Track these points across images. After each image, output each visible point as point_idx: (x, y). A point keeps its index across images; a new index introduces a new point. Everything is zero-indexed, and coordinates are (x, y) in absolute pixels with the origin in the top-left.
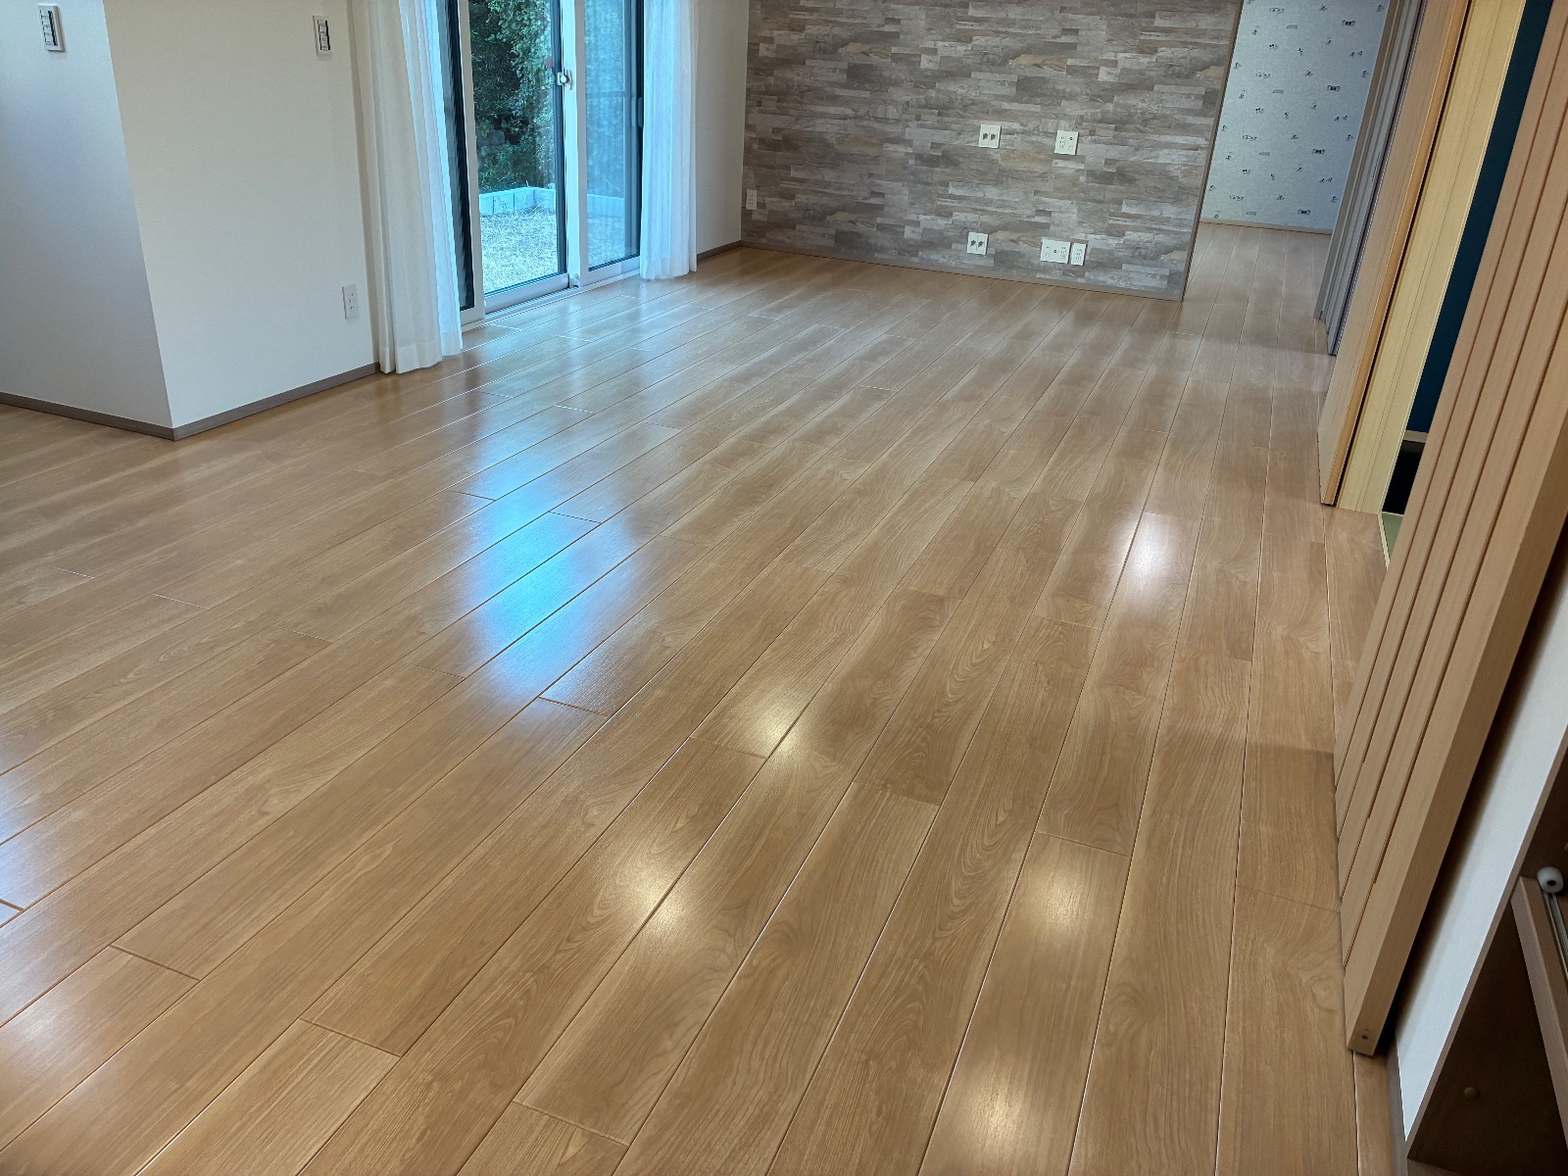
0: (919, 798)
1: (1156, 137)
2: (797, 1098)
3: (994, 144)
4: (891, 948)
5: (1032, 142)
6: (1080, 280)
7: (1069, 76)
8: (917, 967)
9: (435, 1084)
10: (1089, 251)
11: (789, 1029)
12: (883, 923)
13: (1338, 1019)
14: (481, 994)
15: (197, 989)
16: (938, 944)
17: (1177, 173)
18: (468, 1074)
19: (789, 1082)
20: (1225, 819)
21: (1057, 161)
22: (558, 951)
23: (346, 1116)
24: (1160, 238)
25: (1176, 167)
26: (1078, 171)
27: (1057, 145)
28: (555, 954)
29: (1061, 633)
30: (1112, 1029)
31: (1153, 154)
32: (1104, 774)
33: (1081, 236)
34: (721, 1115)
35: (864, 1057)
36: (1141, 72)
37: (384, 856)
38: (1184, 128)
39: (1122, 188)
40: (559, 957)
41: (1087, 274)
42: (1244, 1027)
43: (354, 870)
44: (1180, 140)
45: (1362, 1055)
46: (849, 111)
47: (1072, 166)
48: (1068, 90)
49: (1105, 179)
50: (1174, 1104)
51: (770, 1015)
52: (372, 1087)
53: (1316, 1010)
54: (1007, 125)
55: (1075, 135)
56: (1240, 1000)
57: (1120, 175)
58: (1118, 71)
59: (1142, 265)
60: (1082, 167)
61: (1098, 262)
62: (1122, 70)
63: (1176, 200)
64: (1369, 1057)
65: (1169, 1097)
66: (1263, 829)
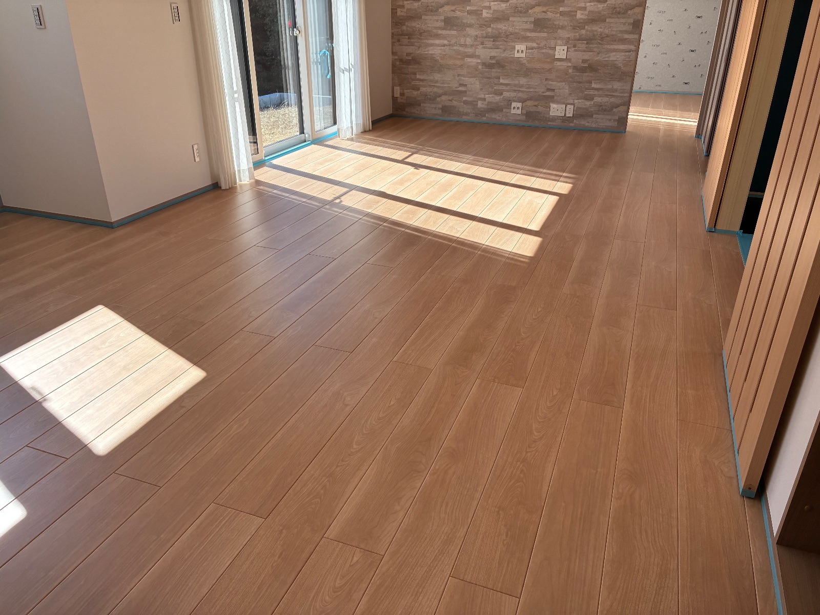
0: (512, 385)
1: (608, 47)
2: (465, 530)
3: (523, 55)
4: (505, 458)
5: (543, 53)
6: (572, 125)
7: (561, 17)
8: (519, 466)
9: (284, 531)
10: (575, 108)
11: (458, 498)
12: (500, 446)
13: (735, 481)
14: (302, 488)
15: (160, 491)
16: (529, 454)
17: (620, 65)
18: (300, 526)
19: (460, 522)
20: (669, 388)
21: (557, 62)
22: (337, 466)
23: (241, 547)
24: (613, 100)
25: (620, 62)
26: (568, 67)
27: (556, 53)
28: (336, 468)
29: (577, 301)
30: (620, 491)
31: (607, 56)
32: (605, 369)
33: (571, 101)
34: (428, 540)
35: (497, 509)
36: (599, 12)
37: (245, 425)
38: (623, 41)
39: (591, 74)
40: (338, 469)
41: (575, 121)
42: (688, 487)
43: (231, 432)
44: (622, 47)
45: (749, 498)
46: (446, 42)
47: (565, 64)
48: (561, 24)
49: (582, 70)
50: (655, 525)
51: (447, 492)
52: (253, 533)
53: (723, 477)
54: (530, 44)
55: (565, 48)
56: (684, 474)
57: (591, 68)
58: (587, 13)
59: (604, 115)
60: (570, 64)
61: (581, 114)
62: (589, 12)
63: (620, 79)
64: (752, 498)
65: (652, 522)
66: (689, 392)
